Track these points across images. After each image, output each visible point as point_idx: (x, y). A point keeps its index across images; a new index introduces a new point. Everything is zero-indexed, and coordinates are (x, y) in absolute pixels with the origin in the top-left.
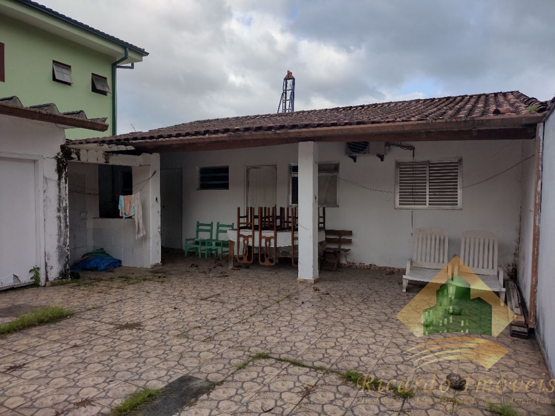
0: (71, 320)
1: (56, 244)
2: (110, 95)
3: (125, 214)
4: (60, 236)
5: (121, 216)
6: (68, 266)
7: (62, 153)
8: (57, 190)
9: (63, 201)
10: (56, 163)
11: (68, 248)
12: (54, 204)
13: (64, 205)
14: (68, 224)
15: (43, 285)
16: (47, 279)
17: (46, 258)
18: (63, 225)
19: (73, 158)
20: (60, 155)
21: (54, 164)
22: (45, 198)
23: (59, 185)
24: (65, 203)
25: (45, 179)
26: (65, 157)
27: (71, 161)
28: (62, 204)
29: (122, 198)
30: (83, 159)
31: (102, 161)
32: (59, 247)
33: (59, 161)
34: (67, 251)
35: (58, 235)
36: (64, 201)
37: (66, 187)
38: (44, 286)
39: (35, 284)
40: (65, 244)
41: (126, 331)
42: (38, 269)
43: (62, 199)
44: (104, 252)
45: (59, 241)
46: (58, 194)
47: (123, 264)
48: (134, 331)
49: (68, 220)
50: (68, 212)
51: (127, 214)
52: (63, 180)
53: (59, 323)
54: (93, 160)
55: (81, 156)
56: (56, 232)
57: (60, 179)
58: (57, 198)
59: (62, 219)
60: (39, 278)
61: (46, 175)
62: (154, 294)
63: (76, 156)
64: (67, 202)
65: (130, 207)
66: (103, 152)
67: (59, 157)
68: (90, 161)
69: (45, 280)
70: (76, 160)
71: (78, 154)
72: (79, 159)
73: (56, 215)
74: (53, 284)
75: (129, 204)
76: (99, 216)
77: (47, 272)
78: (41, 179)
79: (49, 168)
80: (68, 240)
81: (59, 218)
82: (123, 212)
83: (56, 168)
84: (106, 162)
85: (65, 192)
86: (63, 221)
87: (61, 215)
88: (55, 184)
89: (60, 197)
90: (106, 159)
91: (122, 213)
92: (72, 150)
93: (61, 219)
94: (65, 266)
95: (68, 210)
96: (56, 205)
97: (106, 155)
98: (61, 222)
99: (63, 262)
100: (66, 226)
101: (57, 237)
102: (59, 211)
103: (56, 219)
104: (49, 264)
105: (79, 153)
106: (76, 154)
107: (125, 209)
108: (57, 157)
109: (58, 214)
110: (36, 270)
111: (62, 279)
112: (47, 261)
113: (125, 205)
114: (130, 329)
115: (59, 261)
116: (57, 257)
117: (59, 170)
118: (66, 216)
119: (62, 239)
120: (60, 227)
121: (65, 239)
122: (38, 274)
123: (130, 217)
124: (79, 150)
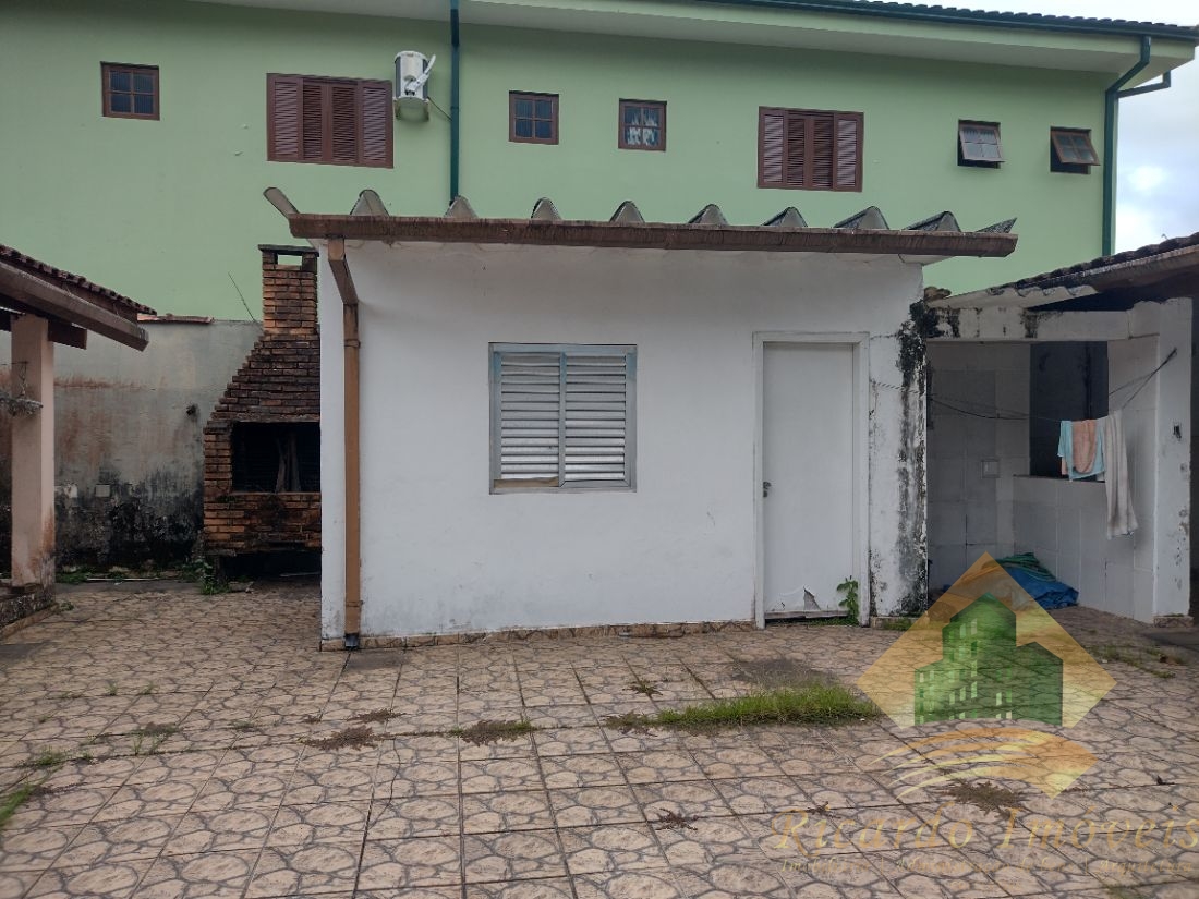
0: (861, 731)
1: (895, 533)
2: (1096, 171)
3: (1074, 469)
4: (904, 514)
5: (1063, 473)
6: (922, 587)
7: (913, 323)
8: (901, 408)
9: (913, 434)
10: (899, 347)
11: (925, 545)
12: (894, 441)
13: (916, 444)
14: (925, 488)
15: (864, 623)
16: (873, 611)
17: (873, 562)
18: (912, 491)
19: (940, 333)
20: (910, 327)
21: (894, 350)
22: (872, 427)
23: (905, 397)
24: (920, 438)
25: (873, 384)
26: (920, 332)
27: (936, 339)
28: (912, 440)
29: (1067, 426)
30: (967, 333)
31: (1017, 332)
32: (902, 541)
33: (906, 342)
34: (921, 552)
35: (902, 513)
36: (917, 434)
37: (921, 402)
38: (868, 626)
39: (849, 619)
40: (916, 534)
41: (969, 811)
42: (855, 585)
43: (911, 428)
44: (1036, 564)
45: (902, 527)
46: (902, 417)
47: (1082, 600)
48: (992, 816)
49: (925, 480)
50: (924, 459)
51: (1081, 469)
52: (915, 387)
53: (833, 732)
54: (991, 333)
55: (961, 327)
56: (896, 506)
57: (906, 384)
58: (899, 427)
59: (910, 477)
60: (857, 606)
61: (876, 377)
62: (1118, 712)
63: (949, 327)
64: (925, 438)
65: (1092, 451)
66: (1021, 311)
67: (907, 332)
68: (984, 336)
69: (868, 611)
70: (949, 337)
71: (954, 322)
72: (956, 333)
73: (896, 468)
74: (886, 625)
75: (1087, 444)
76: (1028, 473)
77: (872, 595)
78: (864, 384)
79: (884, 359)
80: (924, 526)
81: (903, 473)
82: (1070, 466)
83: (898, 359)
84: (1029, 335)
85: (919, 413)
86: (912, 481)
87: (910, 469)
88: (896, 394)
89: (906, 424)
90: (1028, 328)
91: (1067, 469)
92: (940, 313)
93: (907, 478)
94: (916, 587)
95: (925, 456)
96: (897, 444)
97: (1029, 318)
98: (907, 484)
99: (912, 577)
100: (921, 494)
101: (898, 518)
102: (903, 456)
103: (897, 476)
104: (877, 577)
105: (957, 318)
106: (949, 323)
107: (1074, 457)
108: (900, 333)
109: (902, 465)
110: (850, 587)
111: (907, 615)
112: (874, 570)
113: (1074, 445)
114: (982, 808)
115: (902, 572)
116: (898, 565)
117: (907, 364)
118: (920, 469)
119: (910, 523)
120: (905, 495)
121: (917, 523)
122: (856, 595)
123: (1093, 479)
124: (958, 311)
